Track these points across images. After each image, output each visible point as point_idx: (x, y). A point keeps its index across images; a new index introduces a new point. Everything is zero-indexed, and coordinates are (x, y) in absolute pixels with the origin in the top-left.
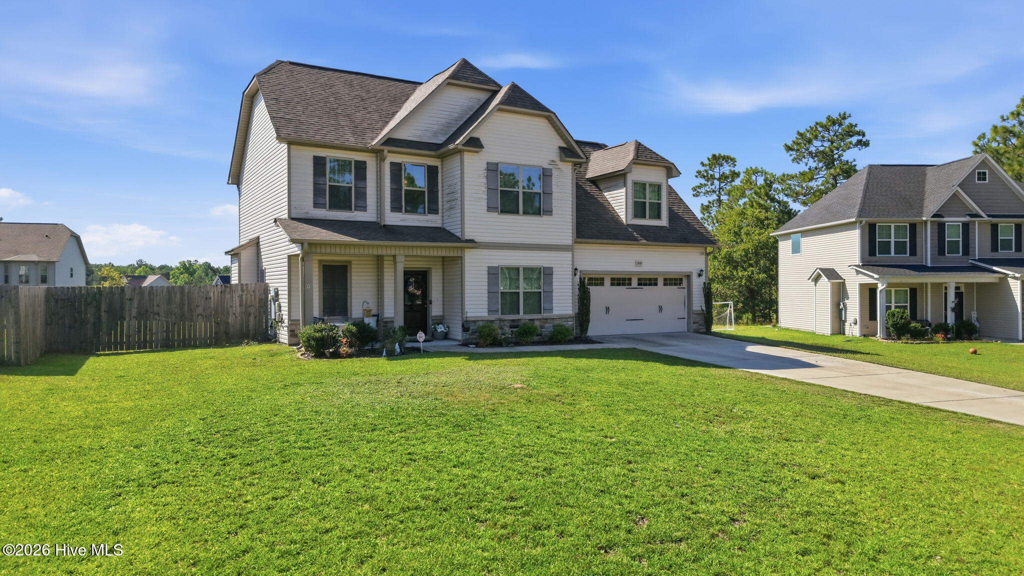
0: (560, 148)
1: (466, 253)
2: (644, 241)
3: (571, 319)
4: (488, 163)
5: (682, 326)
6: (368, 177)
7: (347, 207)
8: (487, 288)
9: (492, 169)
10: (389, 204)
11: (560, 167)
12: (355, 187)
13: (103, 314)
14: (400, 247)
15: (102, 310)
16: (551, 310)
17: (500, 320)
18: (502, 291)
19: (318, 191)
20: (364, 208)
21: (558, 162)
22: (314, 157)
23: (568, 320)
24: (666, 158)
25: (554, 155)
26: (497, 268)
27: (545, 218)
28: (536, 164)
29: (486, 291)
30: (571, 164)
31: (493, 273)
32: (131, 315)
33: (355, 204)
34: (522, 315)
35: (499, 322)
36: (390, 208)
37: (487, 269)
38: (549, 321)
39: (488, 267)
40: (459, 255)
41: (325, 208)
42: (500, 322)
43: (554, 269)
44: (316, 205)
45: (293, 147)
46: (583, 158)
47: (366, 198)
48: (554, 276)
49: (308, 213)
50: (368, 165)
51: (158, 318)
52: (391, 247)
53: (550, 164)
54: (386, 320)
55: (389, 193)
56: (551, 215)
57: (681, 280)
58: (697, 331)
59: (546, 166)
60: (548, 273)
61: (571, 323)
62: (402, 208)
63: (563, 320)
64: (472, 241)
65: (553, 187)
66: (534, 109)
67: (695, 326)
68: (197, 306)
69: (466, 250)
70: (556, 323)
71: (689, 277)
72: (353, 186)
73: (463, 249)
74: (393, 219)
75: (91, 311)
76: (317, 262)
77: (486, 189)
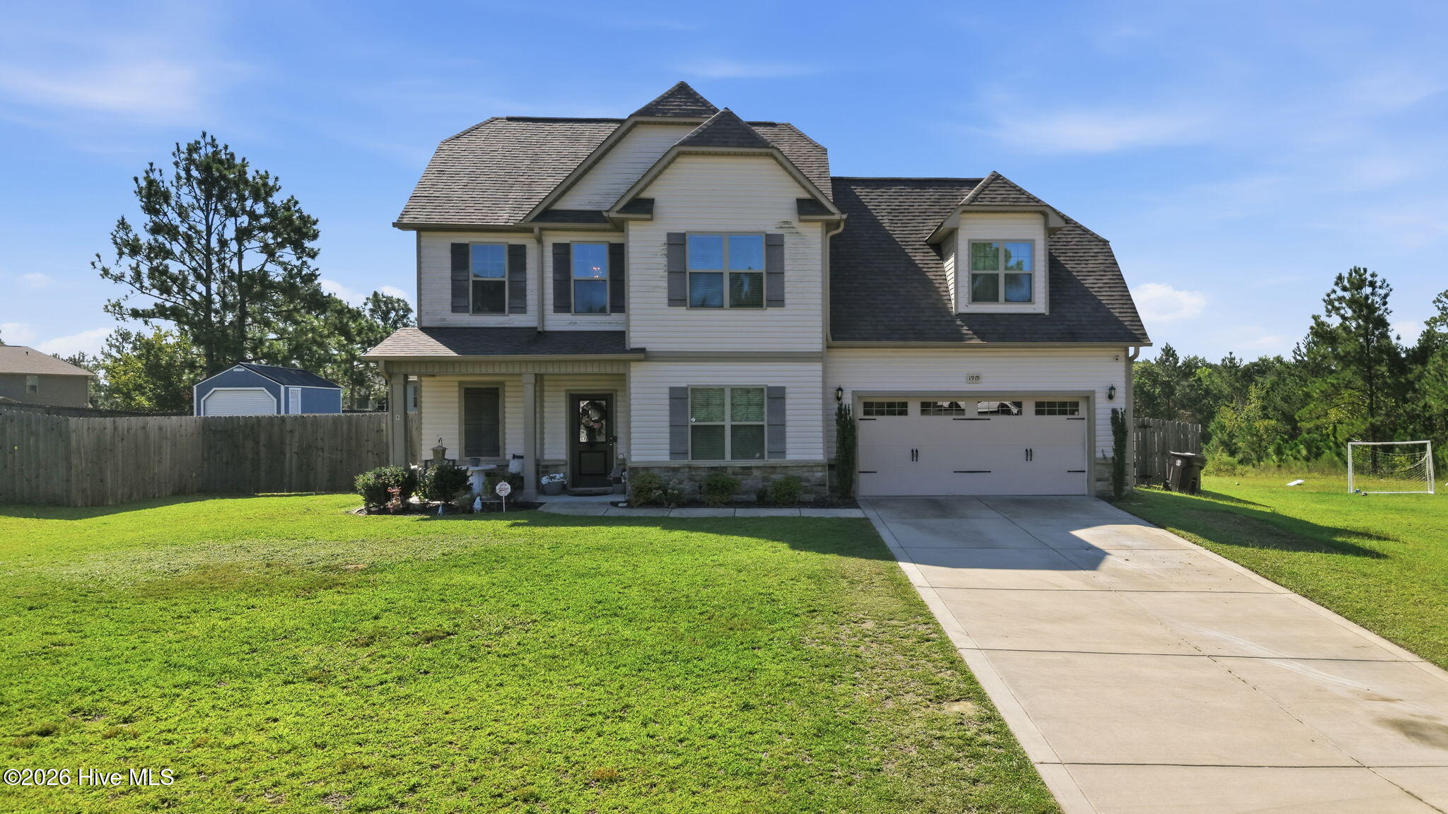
0: (799, 201)
1: (632, 369)
2: (977, 341)
3: (820, 469)
4: (669, 235)
5: (1080, 485)
6: (528, 266)
7: (498, 309)
8: (668, 419)
9: (677, 243)
10: (552, 302)
11: (799, 230)
12: (509, 281)
13: (262, 449)
14: (527, 362)
15: (261, 443)
16: (782, 453)
17: (690, 468)
18: (694, 424)
19: (458, 290)
20: (522, 309)
21: (795, 223)
22: (453, 245)
23: (815, 469)
24: (1039, 197)
25: (790, 214)
26: (686, 389)
27: (771, 313)
28: (754, 228)
29: (668, 424)
30: (820, 224)
31: (678, 397)
32: (291, 450)
33: (509, 304)
34: (728, 460)
35: (687, 470)
36: (552, 307)
37: (667, 391)
38: (779, 470)
39: (670, 388)
40: (621, 371)
41: (467, 311)
42: (690, 471)
43: (787, 391)
44: (455, 309)
45: (423, 234)
46: (833, 214)
47: (525, 295)
48: (788, 401)
49: (444, 320)
50: (528, 251)
51: (321, 454)
52: (513, 362)
53: (781, 227)
54: (546, 463)
55: (552, 286)
56: (783, 306)
57: (1076, 404)
58: (1102, 496)
59: (772, 230)
60: (777, 396)
61: (820, 474)
62: (570, 307)
63: (804, 469)
64: (642, 350)
65: (786, 262)
66: (751, 145)
67: (1100, 486)
68: (367, 441)
69: (632, 364)
70: (791, 473)
71: (1088, 397)
72: (506, 279)
73: (627, 363)
74: (558, 322)
75: (249, 444)
76: (457, 384)
77: (666, 273)
